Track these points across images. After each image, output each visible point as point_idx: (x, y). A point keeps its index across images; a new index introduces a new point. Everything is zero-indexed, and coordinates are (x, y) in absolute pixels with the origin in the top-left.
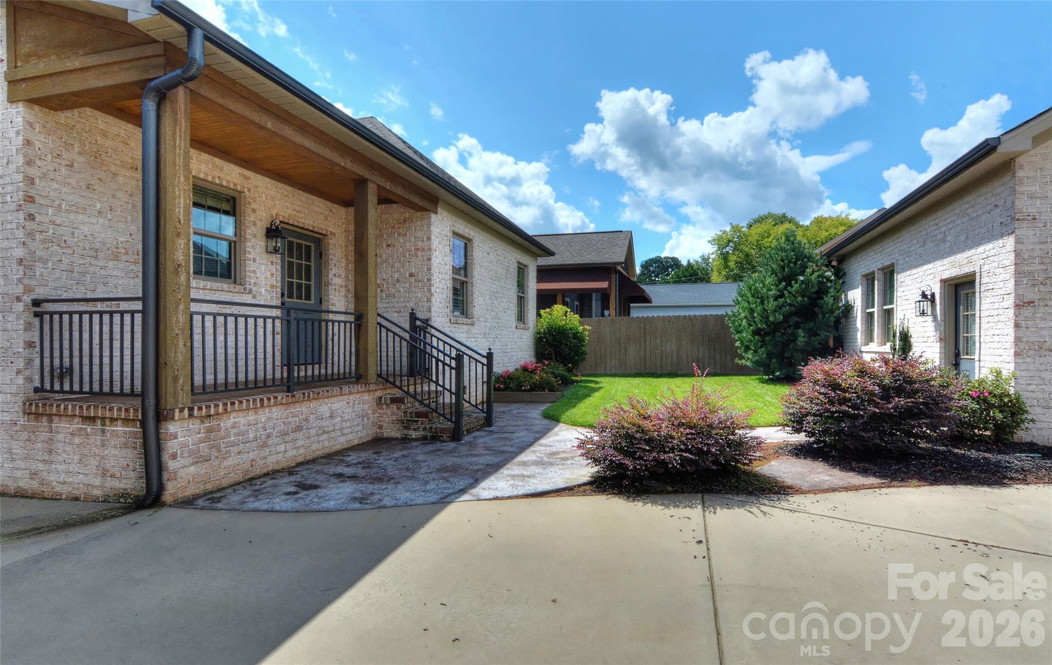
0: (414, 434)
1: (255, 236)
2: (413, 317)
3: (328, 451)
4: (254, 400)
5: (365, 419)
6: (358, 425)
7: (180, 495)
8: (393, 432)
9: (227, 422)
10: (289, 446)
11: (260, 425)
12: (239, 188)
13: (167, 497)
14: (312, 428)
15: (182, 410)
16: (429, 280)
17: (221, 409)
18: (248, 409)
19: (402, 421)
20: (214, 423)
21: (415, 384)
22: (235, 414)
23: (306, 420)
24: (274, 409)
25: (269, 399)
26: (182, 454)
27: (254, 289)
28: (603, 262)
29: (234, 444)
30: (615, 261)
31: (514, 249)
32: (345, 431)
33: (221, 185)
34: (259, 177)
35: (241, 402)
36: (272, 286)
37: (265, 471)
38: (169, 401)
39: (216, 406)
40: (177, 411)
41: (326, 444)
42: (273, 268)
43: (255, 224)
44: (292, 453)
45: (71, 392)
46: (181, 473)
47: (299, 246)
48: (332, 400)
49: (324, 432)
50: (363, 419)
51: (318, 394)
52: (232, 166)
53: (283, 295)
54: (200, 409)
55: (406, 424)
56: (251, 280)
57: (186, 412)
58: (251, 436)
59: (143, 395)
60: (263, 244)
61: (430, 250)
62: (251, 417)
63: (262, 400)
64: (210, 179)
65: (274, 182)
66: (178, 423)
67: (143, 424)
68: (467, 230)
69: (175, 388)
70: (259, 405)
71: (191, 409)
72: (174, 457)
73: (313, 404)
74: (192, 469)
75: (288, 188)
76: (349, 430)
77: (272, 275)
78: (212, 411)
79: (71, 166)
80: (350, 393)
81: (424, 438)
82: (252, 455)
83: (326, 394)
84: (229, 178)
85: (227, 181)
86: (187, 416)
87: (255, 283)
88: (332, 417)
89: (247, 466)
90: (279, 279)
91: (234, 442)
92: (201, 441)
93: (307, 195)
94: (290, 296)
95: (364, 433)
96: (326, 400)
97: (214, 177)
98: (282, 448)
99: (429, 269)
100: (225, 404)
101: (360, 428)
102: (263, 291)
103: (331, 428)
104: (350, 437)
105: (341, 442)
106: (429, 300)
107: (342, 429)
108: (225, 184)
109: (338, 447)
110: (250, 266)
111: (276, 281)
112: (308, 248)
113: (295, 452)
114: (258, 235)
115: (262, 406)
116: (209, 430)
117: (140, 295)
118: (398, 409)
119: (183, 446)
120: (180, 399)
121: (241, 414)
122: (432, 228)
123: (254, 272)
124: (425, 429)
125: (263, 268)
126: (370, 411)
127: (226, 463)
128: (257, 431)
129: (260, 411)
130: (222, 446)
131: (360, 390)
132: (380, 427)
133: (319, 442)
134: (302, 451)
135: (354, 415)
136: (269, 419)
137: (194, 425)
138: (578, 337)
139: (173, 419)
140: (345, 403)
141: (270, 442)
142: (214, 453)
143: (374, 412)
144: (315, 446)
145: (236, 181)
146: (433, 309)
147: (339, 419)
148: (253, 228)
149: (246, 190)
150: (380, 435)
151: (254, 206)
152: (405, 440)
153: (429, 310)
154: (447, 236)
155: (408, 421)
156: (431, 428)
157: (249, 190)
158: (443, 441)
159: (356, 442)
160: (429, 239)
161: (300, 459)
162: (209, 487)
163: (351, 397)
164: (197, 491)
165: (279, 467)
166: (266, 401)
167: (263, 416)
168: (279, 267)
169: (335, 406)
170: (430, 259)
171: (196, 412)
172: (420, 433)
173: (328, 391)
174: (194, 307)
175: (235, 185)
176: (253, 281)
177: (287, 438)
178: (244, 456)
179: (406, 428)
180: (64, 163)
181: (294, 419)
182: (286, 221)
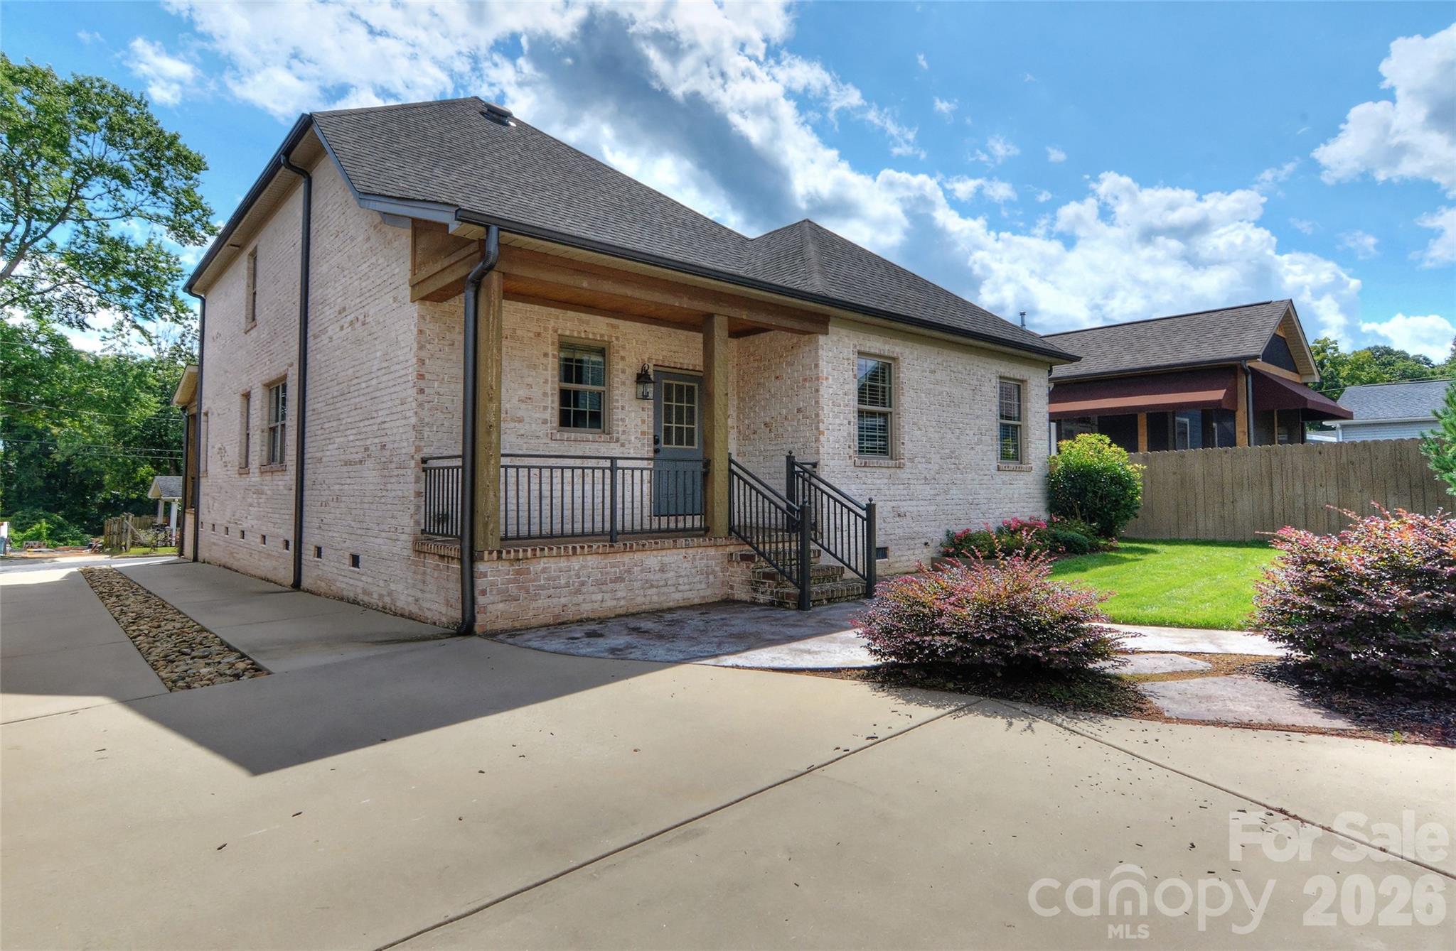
0: (762, 598)
1: (623, 383)
2: (791, 461)
3: (657, 606)
4: (566, 548)
5: (711, 577)
6: (701, 582)
7: (488, 628)
8: (742, 594)
9: (537, 566)
10: (607, 596)
11: (572, 573)
12: (606, 338)
13: (477, 629)
14: (636, 580)
15: (491, 553)
16: (817, 415)
17: (529, 554)
18: (559, 556)
19: (750, 583)
20: (523, 566)
21: (790, 542)
22: (545, 560)
23: (629, 571)
24: (589, 557)
25: (582, 548)
26: (491, 591)
27: (623, 437)
28: (1218, 358)
29: (543, 588)
30: (1240, 354)
31: (990, 360)
32: (681, 588)
33: (588, 339)
34: (629, 323)
35: (551, 549)
36: (643, 433)
37: (578, 617)
38: (479, 545)
39: (525, 551)
40: (486, 553)
41: (655, 598)
42: (645, 415)
43: (624, 371)
44: (610, 603)
45: (447, 535)
46: (490, 608)
47: (680, 388)
48: (664, 552)
49: (652, 586)
50: (708, 577)
51: (643, 545)
52: (599, 318)
53: (656, 442)
54: (509, 552)
55: (754, 586)
56: (618, 428)
57: (495, 554)
58: (563, 582)
59: (461, 538)
60: (634, 390)
61: (818, 379)
62: (563, 563)
63: (574, 548)
64: (576, 335)
65: (646, 325)
66: (488, 564)
67: (461, 560)
68: (887, 347)
69: (485, 533)
70: (571, 553)
71: (500, 552)
72: (484, 593)
73: (638, 556)
74: (501, 606)
75: (663, 329)
76: (687, 587)
77: (643, 422)
78: (521, 555)
79: (453, 345)
80: (687, 547)
81: (772, 603)
82: (563, 600)
83: (654, 546)
84: (596, 331)
85: (593, 333)
86: (495, 558)
87: (624, 431)
88: (662, 570)
89: (557, 610)
90: (652, 425)
91: (544, 586)
92: (509, 582)
93: (686, 333)
94: (668, 441)
95: (709, 592)
96: (655, 552)
97: (579, 332)
98: (599, 597)
99: (817, 402)
100: (534, 550)
101: (703, 586)
102: (633, 438)
103: (662, 583)
104: (688, 595)
105: (676, 598)
106: (817, 440)
107: (677, 585)
108: (591, 336)
109: (671, 604)
110: (618, 414)
111: (649, 427)
112: (691, 389)
113: (614, 603)
114: (627, 382)
115: (575, 553)
116: (518, 573)
117: (461, 453)
118: (748, 567)
119: (492, 584)
120: (490, 543)
121: (551, 560)
122: (820, 352)
123: (623, 420)
124: (772, 593)
125: (633, 415)
126: (717, 569)
127: (535, 605)
128: (570, 577)
129: (574, 559)
130: (531, 588)
131: (705, 544)
132: (732, 587)
133: (645, 596)
134: (622, 603)
135: (693, 571)
136: (584, 567)
137: (503, 566)
138: (1121, 482)
139: (482, 559)
140: (681, 557)
141: (584, 589)
142: (523, 594)
143: (724, 570)
144: (640, 600)
145: (603, 332)
146: (822, 451)
147: (672, 574)
148: (621, 376)
149: (614, 339)
150: (731, 597)
151: (622, 353)
152: (754, 603)
153: (818, 452)
154: (848, 359)
155: (757, 582)
156: (777, 592)
157: (617, 338)
158: (789, 609)
159: (697, 601)
160: (817, 366)
161: (620, 611)
162: (517, 625)
163: (690, 551)
164: (505, 627)
165: (591, 616)
166: (579, 550)
167: (576, 563)
168: (651, 413)
169: (667, 560)
170: (817, 391)
171: (504, 554)
172: (768, 597)
173: (656, 543)
174: (505, 461)
175: (602, 336)
176: (620, 429)
177: (604, 587)
178: (555, 601)
179: (755, 590)
180: (446, 343)
181: (613, 570)
182: (660, 363)
